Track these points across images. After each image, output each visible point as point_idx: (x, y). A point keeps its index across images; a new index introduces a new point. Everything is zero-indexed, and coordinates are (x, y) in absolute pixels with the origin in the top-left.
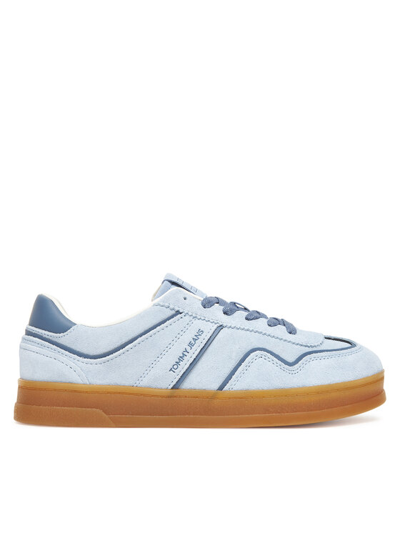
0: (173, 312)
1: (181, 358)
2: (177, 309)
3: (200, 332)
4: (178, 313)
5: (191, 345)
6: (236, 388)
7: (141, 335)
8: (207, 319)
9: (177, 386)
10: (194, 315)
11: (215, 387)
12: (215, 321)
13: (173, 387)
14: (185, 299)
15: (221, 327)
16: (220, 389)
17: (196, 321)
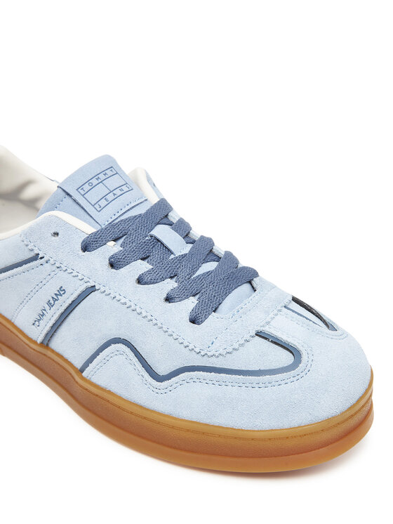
1: (41, 316)
2: (36, 250)
3: (61, 291)
4: (37, 257)
5: (50, 304)
8: (75, 274)
9: (46, 343)
10: (58, 265)
11: (79, 365)
12: (86, 279)
13: (42, 343)
14: (56, 234)
15: (92, 289)
16: (82, 370)
17: (61, 274)
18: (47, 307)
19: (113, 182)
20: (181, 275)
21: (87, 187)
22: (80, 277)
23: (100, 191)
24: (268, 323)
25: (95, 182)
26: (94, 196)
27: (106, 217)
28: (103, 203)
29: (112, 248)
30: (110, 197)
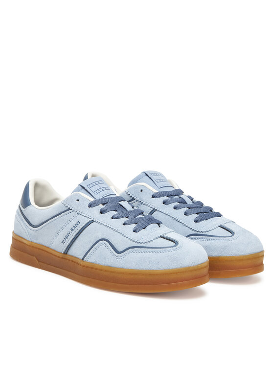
0: (67, 208)
1: (67, 237)
2: (69, 207)
3: (78, 223)
4: (69, 209)
5: (72, 230)
6: (89, 260)
7: (50, 219)
8: (85, 215)
9: (66, 253)
10: (78, 212)
11: (81, 257)
12: (90, 217)
13: (64, 253)
14: (78, 200)
15: (93, 221)
16: (83, 259)
17: (79, 216)
18: (71, 231)
19: (102, 186)
20: (130, 217)
21: (91, 186)
22: (87, 216)
23: (97, 187)
24: (166, 234)
25: (94, 184)
26: (94, 189)
27: (98, 197)
28: (98, 191)
29: (101, 206)
30: (101, 190)
